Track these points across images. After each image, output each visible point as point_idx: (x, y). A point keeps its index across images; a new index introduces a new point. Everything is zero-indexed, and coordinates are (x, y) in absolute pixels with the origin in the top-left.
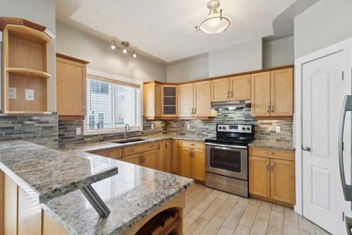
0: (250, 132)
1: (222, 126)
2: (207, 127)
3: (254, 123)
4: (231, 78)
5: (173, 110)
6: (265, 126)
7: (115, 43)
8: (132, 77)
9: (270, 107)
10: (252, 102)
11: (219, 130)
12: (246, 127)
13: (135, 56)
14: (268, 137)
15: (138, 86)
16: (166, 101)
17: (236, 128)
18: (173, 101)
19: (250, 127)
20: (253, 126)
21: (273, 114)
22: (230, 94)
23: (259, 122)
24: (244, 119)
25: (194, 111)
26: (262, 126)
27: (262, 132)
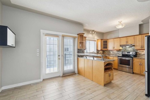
0: (135, 54)
1: (124, 52)
2: (118, 53)
3: (137, 51)
4: (127, 37)
5: (106, 48)
6: (141, 52)
7: (91, 31)
8: (94, 38)
9: (141, 46)
10: (135, 45)
11: (123, 54)
12: (133, 53)
13: (95, 33)
14: (142, 56)
15: (95, 41)
16: (104, 45)
17: (130, 53)
18: (106, 45)
19: (135, 53)
20: (136, 53)
21: (143, 49)
22: (127, 42)
23: (138, 51)
24: (132, 50)
25: (114, 48)
26: (140, 52)
27: (140, 54)
